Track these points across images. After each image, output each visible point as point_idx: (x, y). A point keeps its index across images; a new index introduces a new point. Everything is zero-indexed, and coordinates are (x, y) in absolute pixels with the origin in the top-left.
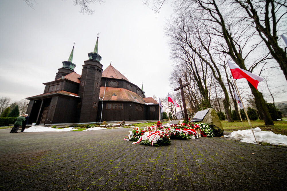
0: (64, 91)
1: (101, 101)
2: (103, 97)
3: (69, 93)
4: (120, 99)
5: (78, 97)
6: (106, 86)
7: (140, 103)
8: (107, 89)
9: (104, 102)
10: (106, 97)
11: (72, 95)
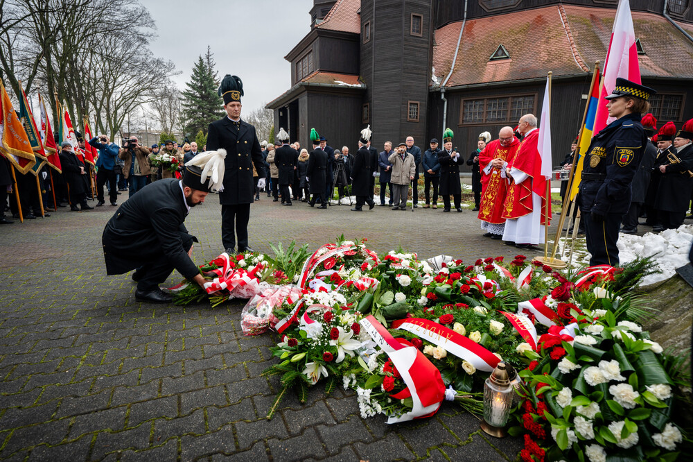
0: (321, 71)
1: (439, 93)
2: (449, 69)
3: (335, 75)
4: (523, 70)
5: (359, 86)
6: (467, 18)
7: (665, 74)
8: (469, 30)
9: (450, 93)
10: (461, 72)
11: (342, 83)
